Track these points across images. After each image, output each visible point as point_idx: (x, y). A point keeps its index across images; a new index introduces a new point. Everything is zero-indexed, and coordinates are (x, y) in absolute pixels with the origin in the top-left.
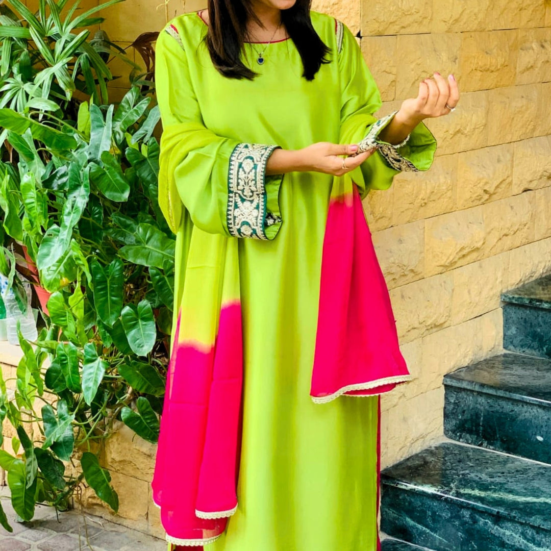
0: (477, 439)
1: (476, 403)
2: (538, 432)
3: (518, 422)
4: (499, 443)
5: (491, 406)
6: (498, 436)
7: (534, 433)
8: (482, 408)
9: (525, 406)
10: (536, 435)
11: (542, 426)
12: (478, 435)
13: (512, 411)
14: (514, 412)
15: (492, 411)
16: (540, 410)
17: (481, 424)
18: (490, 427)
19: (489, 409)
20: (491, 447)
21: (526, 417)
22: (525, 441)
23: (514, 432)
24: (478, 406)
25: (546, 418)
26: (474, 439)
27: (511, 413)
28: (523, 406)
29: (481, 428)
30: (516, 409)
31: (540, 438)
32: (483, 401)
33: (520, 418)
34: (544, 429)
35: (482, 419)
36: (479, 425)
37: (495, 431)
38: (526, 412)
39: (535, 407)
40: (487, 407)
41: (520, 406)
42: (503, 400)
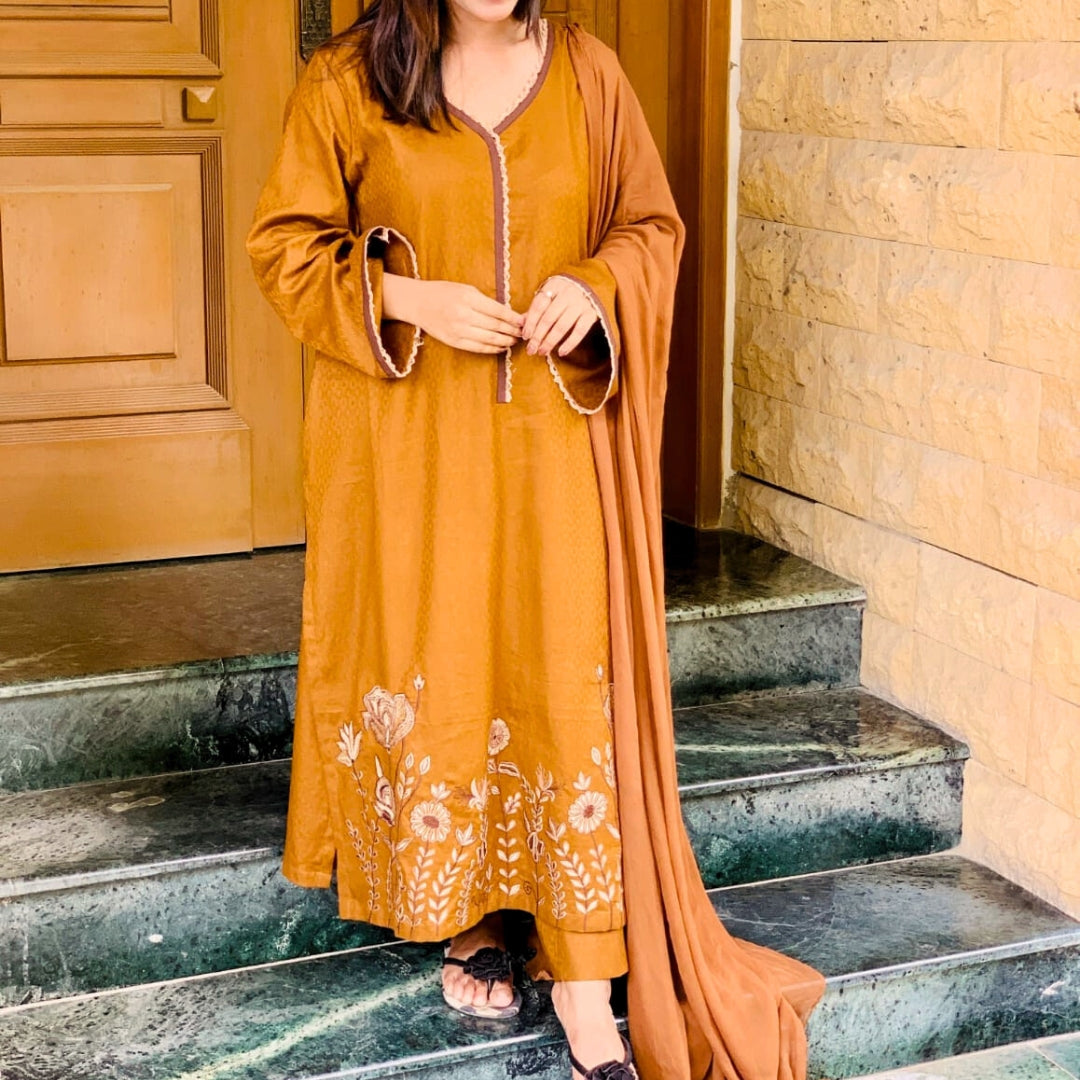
0: (18, 991)
1: (11, 921)
2: (152, 928)
3: (107, 925)
4: (68, 981)
5: (45, 915)
6: (65, 967)
7: (142, 932)
8: (25, 924)
9: (120, 889)
10: (146, 934)
11: (159, 914)
12: (21, 983)
13: (93, 907)
14: (96, 909)
15: (49, 925)
16: (151, 885)
17: (25, 958)
18: (46, 956)
19: (40, 923)
20: (52, 995)
21: (124, 909)
22: (125, 956)
23: (99, 947)
24: (16, 925)
25: (165, 895)
26: (11, 995)
27: (90, 913)
28: (115, 890)
29: (26, 966)
30: (102, 900)
31: (156, 938)
32: (26, 911)
33: (112, 914)
34: (164, 917)
35: (26, 947)
36: (20, 962)
37: (59, 960)
38: (122, 900)
39: (142, 883)
40: (36, 921)
41: (111, 891)
42: (72, 893)
